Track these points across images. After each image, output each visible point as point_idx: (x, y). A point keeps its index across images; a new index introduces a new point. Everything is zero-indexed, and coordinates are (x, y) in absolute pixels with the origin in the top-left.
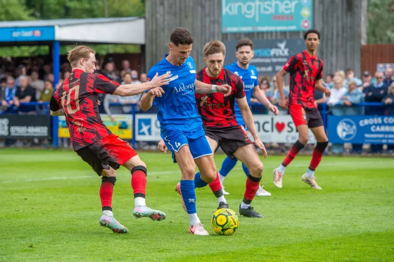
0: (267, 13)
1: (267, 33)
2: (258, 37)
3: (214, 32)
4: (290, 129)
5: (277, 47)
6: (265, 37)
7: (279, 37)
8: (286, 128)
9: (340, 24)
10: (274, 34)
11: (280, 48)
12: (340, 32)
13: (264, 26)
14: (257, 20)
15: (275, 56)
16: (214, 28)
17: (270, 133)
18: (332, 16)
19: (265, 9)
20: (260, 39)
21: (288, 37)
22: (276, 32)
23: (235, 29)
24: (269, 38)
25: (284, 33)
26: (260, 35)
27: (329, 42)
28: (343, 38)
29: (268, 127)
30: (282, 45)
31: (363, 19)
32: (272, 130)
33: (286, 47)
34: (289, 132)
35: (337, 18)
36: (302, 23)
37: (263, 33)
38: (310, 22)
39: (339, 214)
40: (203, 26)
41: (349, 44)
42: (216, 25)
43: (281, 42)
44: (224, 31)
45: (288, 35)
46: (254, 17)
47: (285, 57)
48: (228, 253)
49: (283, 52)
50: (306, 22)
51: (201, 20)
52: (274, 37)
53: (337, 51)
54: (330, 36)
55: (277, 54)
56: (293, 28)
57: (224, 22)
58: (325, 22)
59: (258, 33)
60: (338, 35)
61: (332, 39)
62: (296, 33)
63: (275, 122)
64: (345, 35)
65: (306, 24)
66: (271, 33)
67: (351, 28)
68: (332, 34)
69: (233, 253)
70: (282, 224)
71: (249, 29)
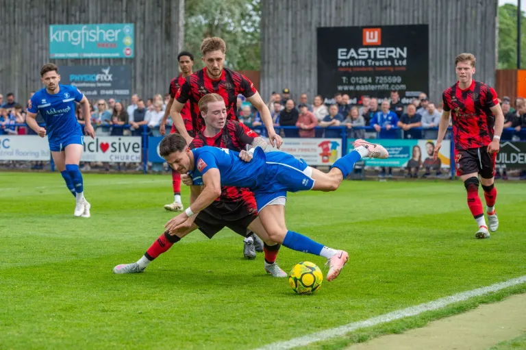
0: (91, 40)
1: (92, 59)
2: (84, 63)
3: (42, 57)
4: (113, 149)
5: (102, 73)
6: (90, 63)
7: (103, 63)
8: (111, 149)
9: (160, 52)
10: (99, 61)
11: (105, 74)
12: (160, 60)
13: (89, 52)
14: (83, 47)
15: (99, 81)
16: (42, 53)
17: (95, 153)
18: (152, 45)
19: (90, 37)
20: (86, 64)
21: (112, 64)
22: (101, 59)
23: (62, 55)
24: (95, 64)
25: (108, 60)
26: (86, 61)
27: (150, 69)
28: (162, 65)
29: (93, 147)
30: (107, 71)
32: (97, 151)
33: (109, 73)
34: (112, 151)
35: (157, 46)
36: (124, 51)
37: (88, 59)
38: (132, 50)
39: (155, 227)
40: (32, 52)
41: (167, 71)
42: (44, 52)
43: (105, 67)
44: (52, 57)
45: (112, 61)
46: (80, 45)
47: (109, 82)
48: (50, 264)
49: (107, 77)
50: (128, 49)
51: (30, 46)
52: (99, 64)
53: (157, 77)
54: (150, 64)
55: (102, 79)
56: (117, 55)
57: (52, 48)
58: (146, 50)
59: (84, 59)
60: (157, 63)
61: (152, 66)
62: (120, 59)
63: (99, 143)
64: (164, 62)
65: (128, 52)
66: (96, 59)
67: (169, 56)
68: (153, 61)
69: (55, 264)
70: (103, 237)
71: (75, 55)
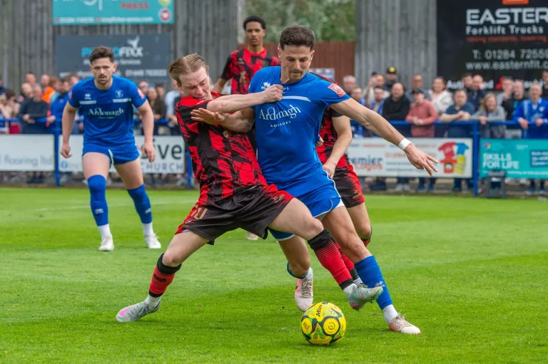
1: (114, 25)
2: (102, 31)
3: (42, 24)
5: (127, 45)
6: (111, 32)
7: (129, 32)
9: (210, 15)
10: (123, 28)
11: (131, 46)
12: (211, 26)
13: (110, 16)
14: (100, 7)
15: (124, 57)
16: (42, 18)
18: (200, 5)
20: (105, 34)
21: (142, 32)
22: (126, 25)
23: (70, 20)
24: (117, 32)
25: (136, 26)
26: (105, 29)
27: (196, 39)
28: (214, 33)
30: (134, 43)
31: (240, 9)
33: (139, 45)
35: (207, 7)
36: (160, 13)
37: (108, 26)
38: (171, 12)
39: (205, 266)
40: (27, 15)
41: (222, 41)
42: (45, 14)
43: (133, 38)
44: (56, 23)
45: (142, 29)
46: (97, 5)
47: (138, 58)
48: (54, 320)
49: (136, 52)
50: (165, 12)
51: (25, 7)
52: (123, 32)
53: (207, 51)
54: (197, 31)
55: (128, 55)
56: (149, 20)
57: (56, 10)
58: (191, 12)
59: (102, 26)
60: (207, 29)
61: (200, 35)
62: (153, 26)
64: (216, 30)
65: (165, 15)
66: (120, 25)
67: (224, 20)
68: (200, 28)
69: (62, 320)
70: (130, 281)
71: (90, 20)
